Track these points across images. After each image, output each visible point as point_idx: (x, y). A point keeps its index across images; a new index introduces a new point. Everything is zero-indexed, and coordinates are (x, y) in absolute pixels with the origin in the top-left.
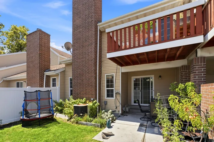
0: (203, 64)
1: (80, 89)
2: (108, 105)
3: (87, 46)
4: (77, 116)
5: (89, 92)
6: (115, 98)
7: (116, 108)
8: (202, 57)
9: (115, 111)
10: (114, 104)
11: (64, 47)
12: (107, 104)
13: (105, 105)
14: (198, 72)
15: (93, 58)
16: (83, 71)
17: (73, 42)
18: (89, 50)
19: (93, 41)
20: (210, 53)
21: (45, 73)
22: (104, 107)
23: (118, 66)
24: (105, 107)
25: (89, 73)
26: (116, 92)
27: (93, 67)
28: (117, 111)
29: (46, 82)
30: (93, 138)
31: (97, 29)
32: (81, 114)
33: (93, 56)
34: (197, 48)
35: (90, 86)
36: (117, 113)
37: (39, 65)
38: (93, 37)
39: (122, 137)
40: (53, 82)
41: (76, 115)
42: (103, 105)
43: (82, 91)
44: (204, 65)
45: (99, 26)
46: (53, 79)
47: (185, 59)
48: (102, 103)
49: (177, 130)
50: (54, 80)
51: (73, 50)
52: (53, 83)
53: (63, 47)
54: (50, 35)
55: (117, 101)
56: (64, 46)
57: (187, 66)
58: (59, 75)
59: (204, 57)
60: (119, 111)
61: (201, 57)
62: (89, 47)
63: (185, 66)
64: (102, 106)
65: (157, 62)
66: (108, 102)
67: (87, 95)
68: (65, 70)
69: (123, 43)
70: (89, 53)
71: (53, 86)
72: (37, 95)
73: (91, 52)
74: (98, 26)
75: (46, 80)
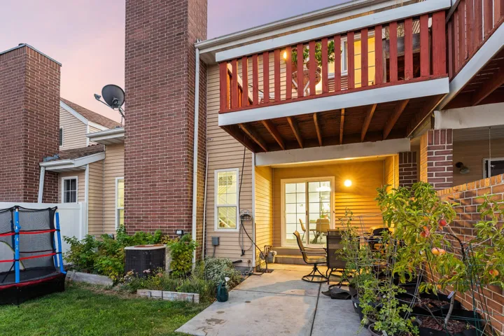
0: (446, 145)
1: (146, 208)
2: (220, 247)
3: (166, 96)
4: (134, 275)
5: (171, 214)
6: (240, 229)
7: (243, 254)
8: (445, 130)
9: (241, 261)
10: (238, 244)
11: (102, 99)
12: (219, 245)
13: (215, 246)
14: (436, 164)
15: (183, 129)
16: (155, 159)
17: (126, 86)
18: (172, 108)
19: (183, 86)
20: (461, 122)
21: (41, 164)
22: (212, 251)
23: (248, 151)
24: (214, 253)
25: (172, 164)
26: (241, 214)
27: (184, 150)
28: (245, 261)
29: (44, 189)
30: (178, 330)
31: (195, 57)
32: (148, 271)
33: (184, 124)
34: (435, 110)
35: (175, 197)
36: (246, 265)
37: (22, 141)
38: (183, 76)
39: (256, 321)
40: (68, 189)
41: (131, 272)
42: (208, 247)
43: (152, 211)
44: (448, 147)
45: (199, 50)
46: (68, 181)
47: (406, 139)
48: (205, 241)
49: (394, 293)
50: (71, 184)
51: (128, 107)
52: (68, 193)
53: (97, 97)
54: (60, 65)
55: (245, 235)
56: (100, 94)
57: (410, 153)
58: (87, 172)
59: (450, 130)
60: (249, 262)
61: (443, 131)
62: (173, 101)
63: (406, 153)
64: (205, 250)
65: (343, 144)
66: (221, 239)
67: (166, 221)
68: (103, 160)
69: (259, 93)
70: (173, 114)
71: (68, 201)
72: (12, 222)
73: (179, 113)
74: (197, 50)
75: (45, 183)
